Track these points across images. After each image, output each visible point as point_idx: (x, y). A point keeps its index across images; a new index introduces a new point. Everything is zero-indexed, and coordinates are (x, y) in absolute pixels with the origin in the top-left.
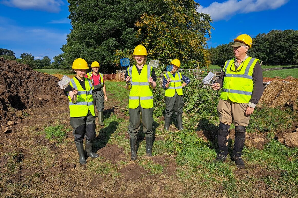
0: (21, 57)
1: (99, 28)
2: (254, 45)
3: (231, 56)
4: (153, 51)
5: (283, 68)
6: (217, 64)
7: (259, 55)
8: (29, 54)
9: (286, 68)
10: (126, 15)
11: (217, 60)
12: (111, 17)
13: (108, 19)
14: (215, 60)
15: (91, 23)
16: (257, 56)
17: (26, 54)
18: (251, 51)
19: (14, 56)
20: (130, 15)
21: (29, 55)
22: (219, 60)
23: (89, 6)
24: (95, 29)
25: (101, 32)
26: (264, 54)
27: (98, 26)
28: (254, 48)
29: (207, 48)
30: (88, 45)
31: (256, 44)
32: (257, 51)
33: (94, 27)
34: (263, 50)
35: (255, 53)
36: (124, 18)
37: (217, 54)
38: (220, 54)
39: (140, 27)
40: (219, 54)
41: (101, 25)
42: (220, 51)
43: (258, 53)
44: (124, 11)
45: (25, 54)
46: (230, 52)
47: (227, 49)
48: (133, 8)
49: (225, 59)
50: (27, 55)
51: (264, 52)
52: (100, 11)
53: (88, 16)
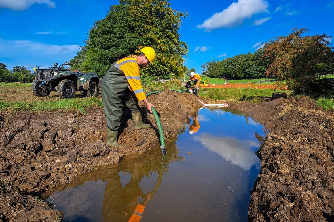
0: (14, 70)
1: (112, 53)
2: (256, 59)
3: (235, 69)
4: (146, 68)
5: (271, 81)
6: (223, 78)
7: (260, 69)
8: (23, 67)
9: (273, 81)
10: (129, 46)
11: (223, 74)
12: (120, 46)
13: (118, 48)
14: (221, 73)
15: (107, 50)
16: (258, 70)
17: (19, 67)
18: (252, 65)
19: (6, 69)
20: (131, 46)
21: (22, 69)
22: (224, 74)
23: (106, 39)
24: (110, 54)
25: (114, 56)
26: (265, 68)
27: (111, 52)
28: (255, 62)
29: (214, 61)
30: (105, 64)
31: (257, 58)
32: (258, 65)
33: (109, 53)
34: (264, 64)
35: (256, 66)
36: (128, 48)
37: (223, 68)
38: (226, 67)
39: (138, 54)
40: (224, 68)
41: (113, 51)
42: (226, 65)
43: (259, 67)
44: (128, 43)
45: (17, 67)
46: (234, 66)
47: (231, 63)
48: (134, 42)
49: (229, 72)
50: (21, 68)
51: (264, 65)
52: (112, 42)
53: (105, 46)
